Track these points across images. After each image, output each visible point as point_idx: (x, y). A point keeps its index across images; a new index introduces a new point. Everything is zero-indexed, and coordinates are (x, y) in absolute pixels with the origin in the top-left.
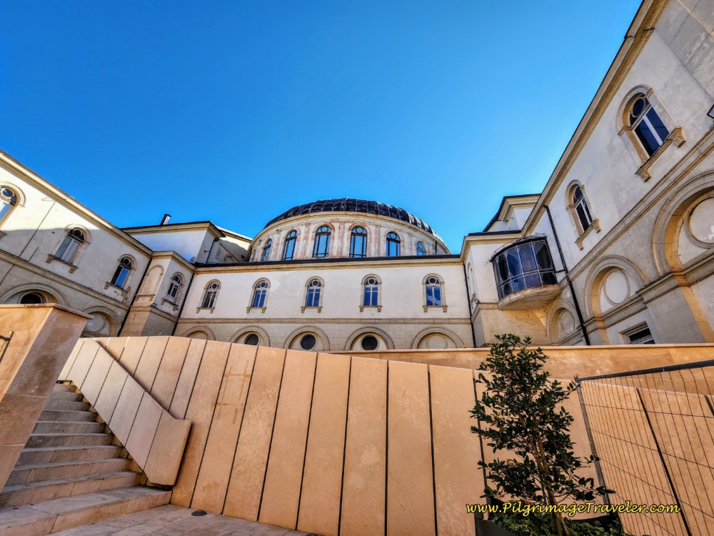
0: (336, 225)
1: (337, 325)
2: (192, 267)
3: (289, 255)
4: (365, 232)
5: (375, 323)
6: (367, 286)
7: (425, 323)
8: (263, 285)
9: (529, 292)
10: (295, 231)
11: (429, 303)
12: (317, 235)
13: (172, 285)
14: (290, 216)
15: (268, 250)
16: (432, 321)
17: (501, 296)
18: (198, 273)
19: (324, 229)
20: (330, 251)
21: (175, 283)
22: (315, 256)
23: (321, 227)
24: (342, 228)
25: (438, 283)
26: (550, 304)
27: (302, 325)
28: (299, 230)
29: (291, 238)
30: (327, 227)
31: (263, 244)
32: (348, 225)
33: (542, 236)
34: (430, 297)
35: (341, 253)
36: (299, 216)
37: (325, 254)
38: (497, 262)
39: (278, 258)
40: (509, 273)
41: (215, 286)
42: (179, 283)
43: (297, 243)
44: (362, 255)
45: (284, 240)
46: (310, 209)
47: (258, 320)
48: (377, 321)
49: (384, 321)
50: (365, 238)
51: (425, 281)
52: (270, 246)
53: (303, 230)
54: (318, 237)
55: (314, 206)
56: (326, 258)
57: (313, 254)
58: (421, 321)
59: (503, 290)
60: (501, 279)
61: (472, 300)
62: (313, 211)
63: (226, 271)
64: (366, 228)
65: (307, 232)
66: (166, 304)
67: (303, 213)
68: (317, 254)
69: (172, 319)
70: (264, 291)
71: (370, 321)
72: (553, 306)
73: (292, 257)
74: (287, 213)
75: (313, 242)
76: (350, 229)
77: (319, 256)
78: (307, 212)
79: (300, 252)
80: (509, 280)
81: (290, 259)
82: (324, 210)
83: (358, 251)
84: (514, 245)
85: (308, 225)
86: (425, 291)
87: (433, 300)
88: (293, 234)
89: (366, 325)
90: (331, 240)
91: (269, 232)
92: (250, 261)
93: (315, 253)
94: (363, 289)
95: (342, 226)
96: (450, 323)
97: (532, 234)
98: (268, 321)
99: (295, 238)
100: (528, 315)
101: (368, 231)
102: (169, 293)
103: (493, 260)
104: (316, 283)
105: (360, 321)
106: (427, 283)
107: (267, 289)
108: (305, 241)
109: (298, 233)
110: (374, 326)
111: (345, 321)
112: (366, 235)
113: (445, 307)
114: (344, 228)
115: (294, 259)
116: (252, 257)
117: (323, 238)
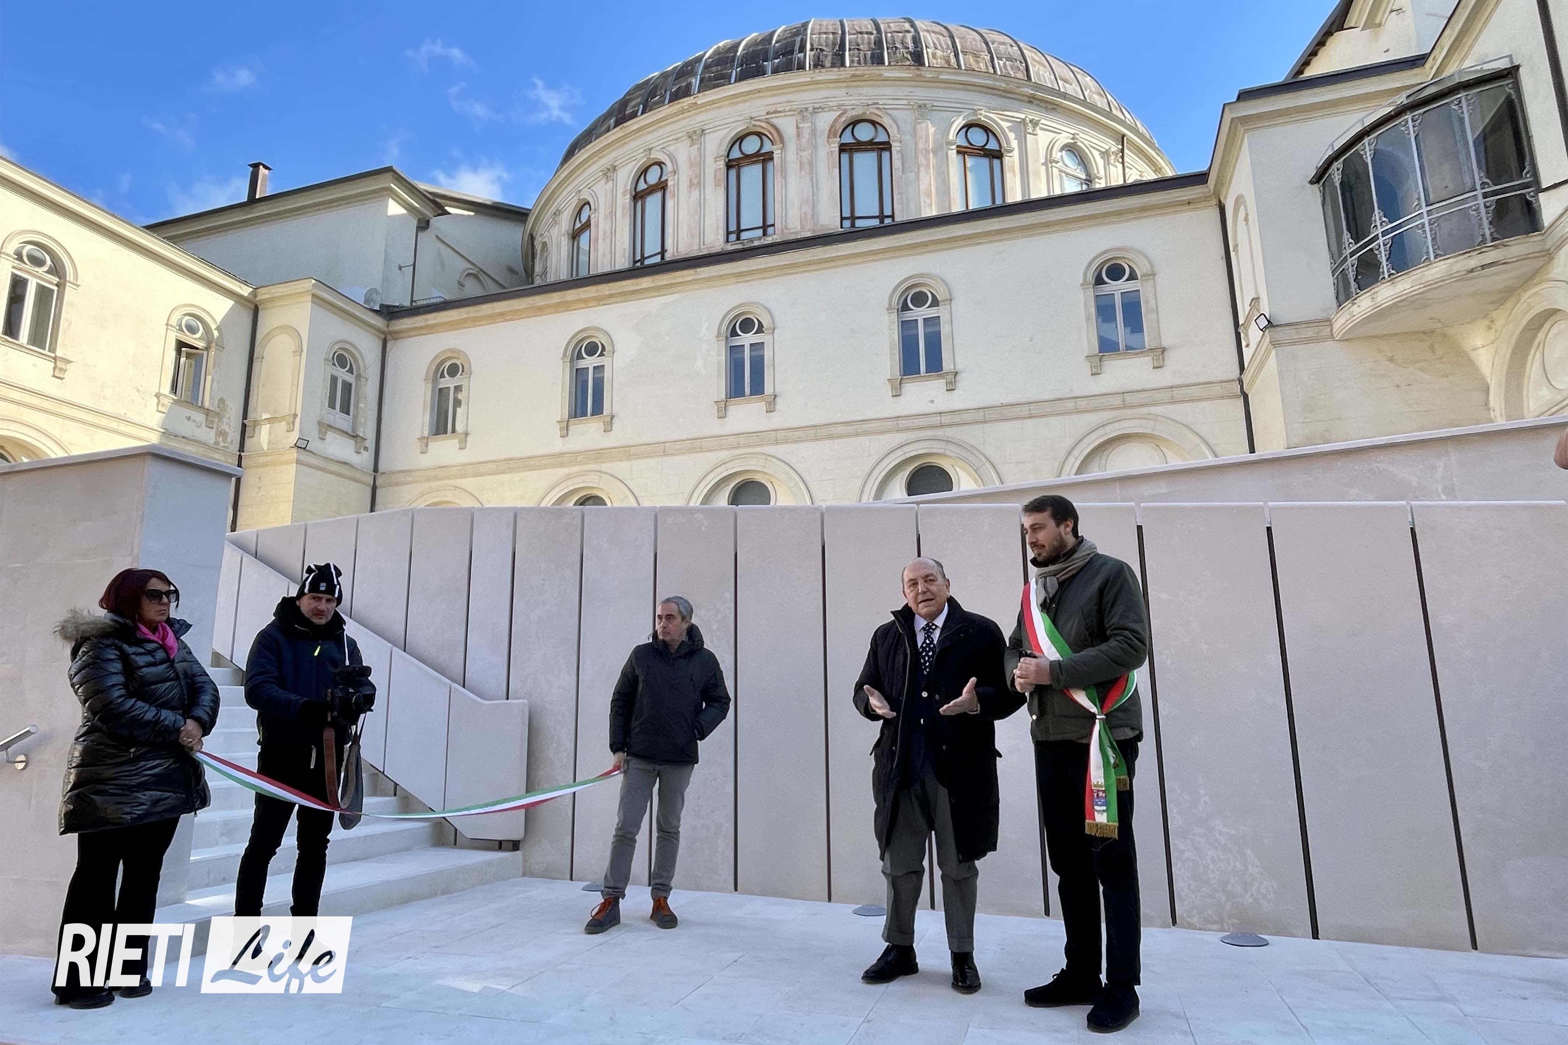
0: (787, 125)
1: (828, 443)
2: (378, 322)
3: (652, 246)
4: (882, 137)
5: (941, 426)
6: (909, 316)
7: (1095, 410)
8: (592, 349)
9: (1438, 270)
10: (660, 164)
11: (1107, 347)
12: (729, 165)
13: (334, 380)
14: (634, 115)
15: (584, 239)
16: (1117, 401)
17: (1343, 295)
18: (396, 336)
19: (751, 146)
20: (776, 215)
21: (342, 374)
22: (733, 237)
23: (740, 139)
24: (806, 134)
25: (1133, 277)
26: (1509, 304)
27: (724, 455)
28: (671, 156)
29: (651, 190)
30: (759, 134)
31: (565, 222)
32: (825, 120)
33: (1503, 64)
34: (1110, 326)
35: (814, 215)
36: (666, 110)
37: (765, 227)
38: (1337, 179)
39: (623, 263)
40: (1377, 214)
41: (453, 370)
42: (351, 371)
43: (670, 204)
44: (882, 217)
45: (628, 199)
46: (695, 82)
47: (598, 455)
48: (946, 419)
49: (966, 417)
50: (885, 155)
51: (1091, 278)
52: (587, 225)
53: (683, 153)
54: (733, 173)
55: (707, 67)
56: (769, 240)
57: (728, 233)
58: (1082, 403)
59: (1351, 276)
60: (1346, 235)
61: (1248, 318)
62: (706, 85)
63: (475, 321)
64: (886, 121)
65: (698, 164)
66: (330, 435)
67: (676, 97)
68: (739, 231)
69: (358, 476)
70: (599, 369)
71: (925, 422)
72: (1521, 307)
73: (663, 252)
74: (623, 104)
75: (722, 192)
76: (832, 133)
77: (744, 236)
78: (686, 92)
79: (684, 230)
80: (1376, 238)
81: (657, 259)
82: (741, 78)
83: (867, 205)
84: (1400, 112)
85: (696, 136)
86: (1093, 310)
87: (1121, 333)
88: (653, 177)
89: (913, 435)
90: (778, 180)
91: (578, 181)
92: (538, 282)
93: (733, 227)
94: (895, 326)
95: (806, 126)
96: (1173, 402)
97: (1467, 64)
98: (627, 452)
99: (662, 186)
100: (1432, 348)
101: (893, 131)
102: (332, 405)
103: (1320, 176)
104: (747, 325)
105: (896, 423)
106: (1099, 281)
107: (605, 361)
108: (695, 193)
109: (669, 167)
110: (939, 433)
111: (851, 429)
112: (886, 146)
113: (1160, 353)
114: (813, 132)
115: (668, 256)
116: (538, 269)
117: (751, 174)
